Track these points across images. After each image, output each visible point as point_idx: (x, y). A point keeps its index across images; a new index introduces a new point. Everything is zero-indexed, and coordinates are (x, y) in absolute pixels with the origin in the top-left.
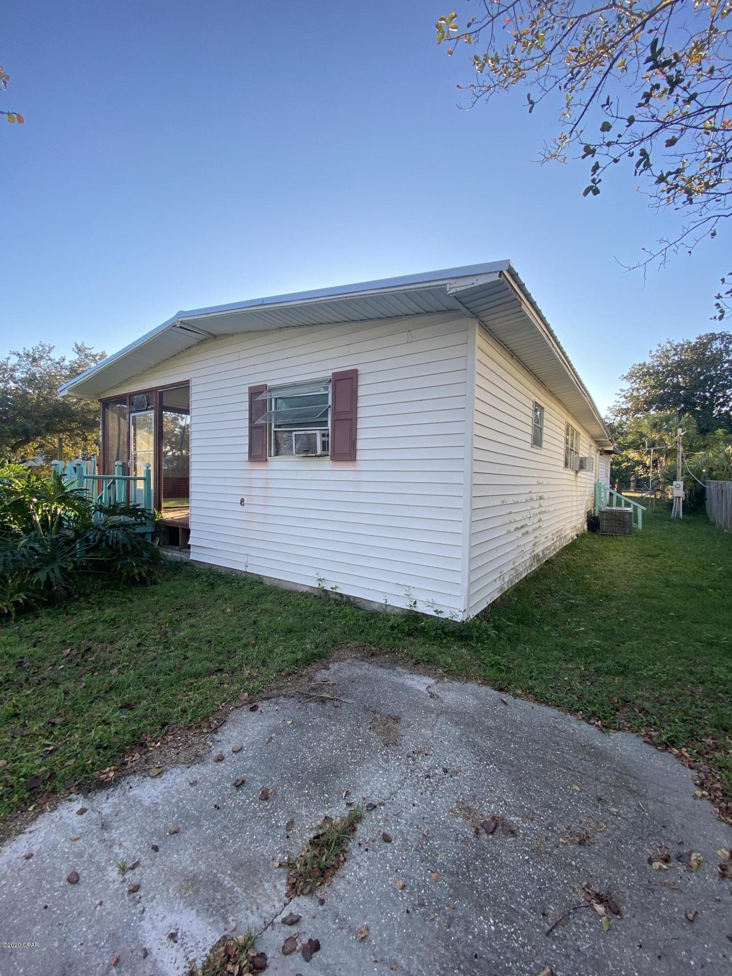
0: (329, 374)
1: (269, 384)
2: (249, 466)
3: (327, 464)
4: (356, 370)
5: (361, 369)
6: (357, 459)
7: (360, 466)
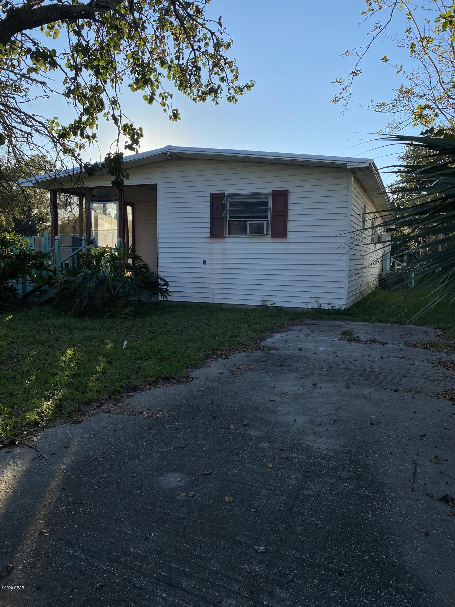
0: (271, 190)
1: (226, 192)
2: (209, 241)
3: (268, 239)
4: (288, 190)
5: (291, 190)
6: (288, 236)
7: (289, 240)
